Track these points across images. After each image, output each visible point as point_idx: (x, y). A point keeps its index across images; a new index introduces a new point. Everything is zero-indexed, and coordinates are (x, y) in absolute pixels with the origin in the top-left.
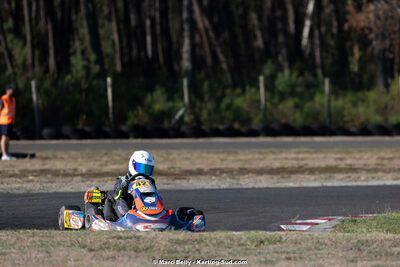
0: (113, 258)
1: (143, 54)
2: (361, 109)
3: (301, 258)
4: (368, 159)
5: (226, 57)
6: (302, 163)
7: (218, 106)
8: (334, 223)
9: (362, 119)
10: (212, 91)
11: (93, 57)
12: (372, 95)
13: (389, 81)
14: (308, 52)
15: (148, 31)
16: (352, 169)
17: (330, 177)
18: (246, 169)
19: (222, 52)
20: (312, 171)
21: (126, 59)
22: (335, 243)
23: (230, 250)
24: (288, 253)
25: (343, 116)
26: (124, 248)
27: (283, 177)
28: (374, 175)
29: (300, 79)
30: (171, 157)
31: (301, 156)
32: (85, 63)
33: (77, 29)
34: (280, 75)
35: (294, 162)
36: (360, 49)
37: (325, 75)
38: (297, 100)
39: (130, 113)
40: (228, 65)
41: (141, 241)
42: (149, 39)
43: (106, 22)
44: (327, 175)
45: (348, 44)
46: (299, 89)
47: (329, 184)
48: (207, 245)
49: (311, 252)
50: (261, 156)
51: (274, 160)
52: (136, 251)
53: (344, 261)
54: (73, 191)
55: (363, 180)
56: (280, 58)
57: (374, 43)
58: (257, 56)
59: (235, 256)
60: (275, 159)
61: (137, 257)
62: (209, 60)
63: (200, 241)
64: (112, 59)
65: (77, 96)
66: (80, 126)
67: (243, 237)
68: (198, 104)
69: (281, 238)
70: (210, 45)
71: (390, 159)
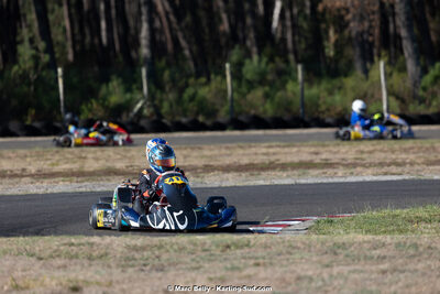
0: (65, 267)
1: (96, 41)
2: (337, 98)
3: (271, 264)
4: (347, 152)
5: (189, 42)
6: (273, 158)
7: (180, 97)
8: (308, 224)
9: (339, 109)
10: (173, 80)
11: (42, 45)
12: (349, 82)
13: (368, 65)
14: (279, 35)
15: (102, 15)
16: (327, 165)
17: (304, 174)
18: (211, 166)
19: (185, 37)
20: (284, 167)
21: (78, 48)
22: (309, 247)
23: (194, 256)
24: (257, 258)
25: (318, 106)
26: (77, 256)
27: (252, 175)
28: (353, 170)
29: (271, 66)
30: (129, 155)
31: (271, 150)
32: (34, 52)
33: (25, 15)
34: (247, 61)
35: (265, 157)
36: (336, 32)
37: (298, 62)
38: (267, 88)
39: (84, 107)
40: (191, 51)
41: (95, 248)
42: (103, 24)
43: (56, 7)
44: (301, 171)
45: (323, 26)
46: (270, 77)
47: (303, 181)
48: (168, 251)
49: (282, 257)
50: (228, 152)
51: (242, 155)
52: (89, 259)
53: (319, 266)
54: (20, 193)
55: (341, 176)
56: (249, 43)
57: (352, 25)
58: (223, 41)
59: (198, 262)
60: (244, 155)
61: (90, 265)
62: (170, 46)
63: (160, 247)
64: (64, 47)
65: (25, 89)
66: (28, 123)
67: (208, 242)
68: (158, 95)
69: (249, 242)
70: (171, 29)
71: (370, 152)
